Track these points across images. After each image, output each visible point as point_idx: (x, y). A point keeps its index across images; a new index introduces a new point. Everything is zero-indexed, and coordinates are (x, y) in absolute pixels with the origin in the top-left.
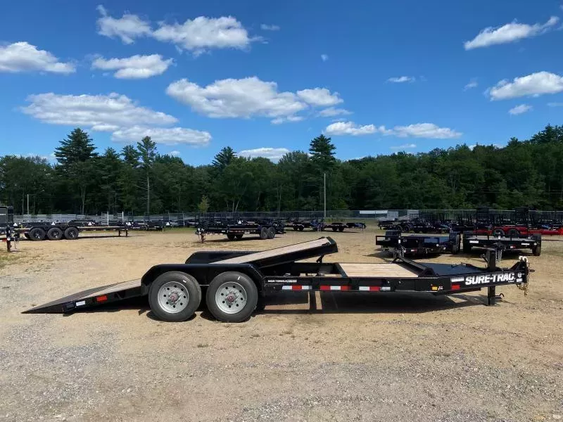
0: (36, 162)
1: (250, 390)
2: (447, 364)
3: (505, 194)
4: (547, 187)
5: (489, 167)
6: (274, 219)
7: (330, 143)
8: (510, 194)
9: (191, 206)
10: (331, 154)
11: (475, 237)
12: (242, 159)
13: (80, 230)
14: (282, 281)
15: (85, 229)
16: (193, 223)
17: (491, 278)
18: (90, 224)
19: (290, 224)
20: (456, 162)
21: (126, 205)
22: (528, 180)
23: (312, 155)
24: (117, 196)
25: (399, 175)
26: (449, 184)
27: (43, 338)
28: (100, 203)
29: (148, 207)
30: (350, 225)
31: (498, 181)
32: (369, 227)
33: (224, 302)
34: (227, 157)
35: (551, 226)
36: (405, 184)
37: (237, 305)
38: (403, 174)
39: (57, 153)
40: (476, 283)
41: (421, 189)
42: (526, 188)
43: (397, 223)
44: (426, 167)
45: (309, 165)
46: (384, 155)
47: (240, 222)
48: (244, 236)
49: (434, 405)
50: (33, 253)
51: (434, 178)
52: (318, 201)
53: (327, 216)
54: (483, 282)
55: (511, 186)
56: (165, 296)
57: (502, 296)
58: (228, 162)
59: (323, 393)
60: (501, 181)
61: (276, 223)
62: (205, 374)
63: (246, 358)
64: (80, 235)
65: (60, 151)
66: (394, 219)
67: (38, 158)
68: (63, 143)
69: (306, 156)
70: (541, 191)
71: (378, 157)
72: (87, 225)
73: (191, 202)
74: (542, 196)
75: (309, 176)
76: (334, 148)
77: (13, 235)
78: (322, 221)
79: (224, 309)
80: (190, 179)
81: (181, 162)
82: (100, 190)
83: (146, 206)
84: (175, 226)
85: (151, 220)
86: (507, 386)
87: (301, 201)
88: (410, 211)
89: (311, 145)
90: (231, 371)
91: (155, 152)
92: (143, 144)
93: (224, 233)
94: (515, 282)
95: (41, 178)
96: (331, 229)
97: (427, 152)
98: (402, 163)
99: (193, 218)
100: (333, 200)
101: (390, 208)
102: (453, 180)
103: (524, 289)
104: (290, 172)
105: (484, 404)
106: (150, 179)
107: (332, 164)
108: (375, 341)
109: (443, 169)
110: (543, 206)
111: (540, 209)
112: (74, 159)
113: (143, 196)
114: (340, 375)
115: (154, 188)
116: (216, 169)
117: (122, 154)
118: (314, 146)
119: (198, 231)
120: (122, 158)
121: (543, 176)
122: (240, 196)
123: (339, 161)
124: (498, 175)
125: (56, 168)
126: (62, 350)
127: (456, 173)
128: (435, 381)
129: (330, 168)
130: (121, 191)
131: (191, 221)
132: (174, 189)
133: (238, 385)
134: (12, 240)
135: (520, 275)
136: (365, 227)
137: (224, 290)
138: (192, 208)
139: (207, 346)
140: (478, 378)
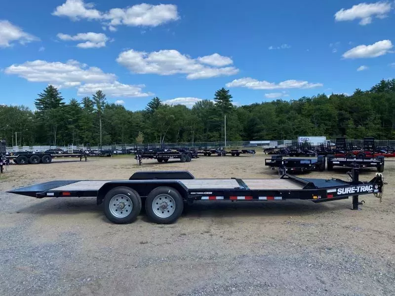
0: (21, 109)
1: (182, 279)
2: (331, 256)
3: (352, 129)
4: (382, 123)
5: (341, 110)
6: (190, 148)
7: (229, 94)
8: (356, 128)
9: (131, 139)
10: (230, 101)
11: (335, 159)
12: (166, 106)
13: (53, 157)
14: (201, 193)
15: (56, 156)
16: (133, 151)
17: (356, 189)
18: (60, 153)
19: (201, 151)
20: (318, 106)
21: (85, 139)
22: (368, 118)
23: (216, 103)
24: (79, 133)
25: (278, 116)
26: (313, 122)
27: (24, 238)
28: (67, 138)
29: (101, 140)
30: (244, 152)
31: (348, 119)
32: (257, 153)
33: (158, 209)
34: (156, 104)
35: (387, 151)
36: (281, 122)
37: (168, 211)
38: (281, 115)
39: (36, 103)
40: (345, 193)
41: (293, 125)
42: (367, 124)
43: (277, 150)
44: (297, 110)
45: (214, 109)
46: (267, 102)
47: (166, 150)
48: (169, 160)
49: (326, 290)
50: (19, 174)
51: (302, 118)
52: (220, 135)
53: (227, 146)
54: (350, 192)
55: (357, 122)
56: (115, 205)
57: (363, 203)
58: (156, 108)
59: (239, 280)
60: (350, 119)
61: (192, 151)
62: (147, 266)
63: (177, 252)
64: (53, 160)
65: (38, 102)
66: (274, 147)
67: (23, 107)
68: (41, 96)
69: (212, 103)
70: (378, 126)
71: (263, 104)
72: (57, 153)
73: (131, 136)
74: (378, 129)
75: (215, 117)
76: (232, 97)
77: (4, 161)
78: (224, 149)
79: (159, 214)
80: (130, 120)
81: (123, 108)
82: (67, 129)
83: (99, 139)
84: (120, 154)
85: (103, 150)
86: (380, 273)
87: (209, 135)
88: (286, 141)
89: (215, 95)
90: (167, 263)
91: (105, 101)
92: (96, 96)
93: (155, 158)
94: (373, 192)
95: (25, 121)
96: (230, 154)
97: (297, 100)
98: (280, 107)
99: (132, 148)
100: (231, 134)
101: (271, 140)
102: (316, 119)
103: (380, 197)
104: (200, 114)
105: (365, 288)
106: (102, 121)
107: (230, 108)
108: (273, 238)
109: (309, 111)
110: (379, 137)
111: (377, 139)
112: (48, 107)
113: (97, 132)
114: (250, 266)
115: (104, 127)
116: (148, 113)
117: (82, 103)
118: (217, 96)
119: (136, 157)
120: (82, 106)
121: (379, 116)
122: (165, 132)
123: (236, 106)
124: (347, 115)
125: (36, 114)
126: (38, 247)
127: (318, 114)
128: (323, 269)
129: (228, 111)
130: (82, 129)
131: (131, 149)
132: (119, 128)
133: (173, 275)
134: (4, 164)
135: (376, 187)
136: (255, 152)
137: (158, 201)
138: (132, 140)
139: (147, 243)
140: (356, 267)
